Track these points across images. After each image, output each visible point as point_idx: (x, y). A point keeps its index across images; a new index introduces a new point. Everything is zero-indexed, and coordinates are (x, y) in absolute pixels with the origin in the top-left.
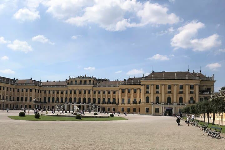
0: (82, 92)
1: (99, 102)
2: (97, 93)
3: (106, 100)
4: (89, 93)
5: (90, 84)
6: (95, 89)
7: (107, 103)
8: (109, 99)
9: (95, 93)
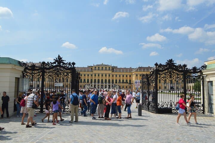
0: (104, 75)
1: (116, 82)
2: (115, 76)
3: (121, 81)
4: (109, 76)
5: (109, 70)
6: (113, 73)
7: (122, 83)
8: (123, 80)
9: (113, 76)
